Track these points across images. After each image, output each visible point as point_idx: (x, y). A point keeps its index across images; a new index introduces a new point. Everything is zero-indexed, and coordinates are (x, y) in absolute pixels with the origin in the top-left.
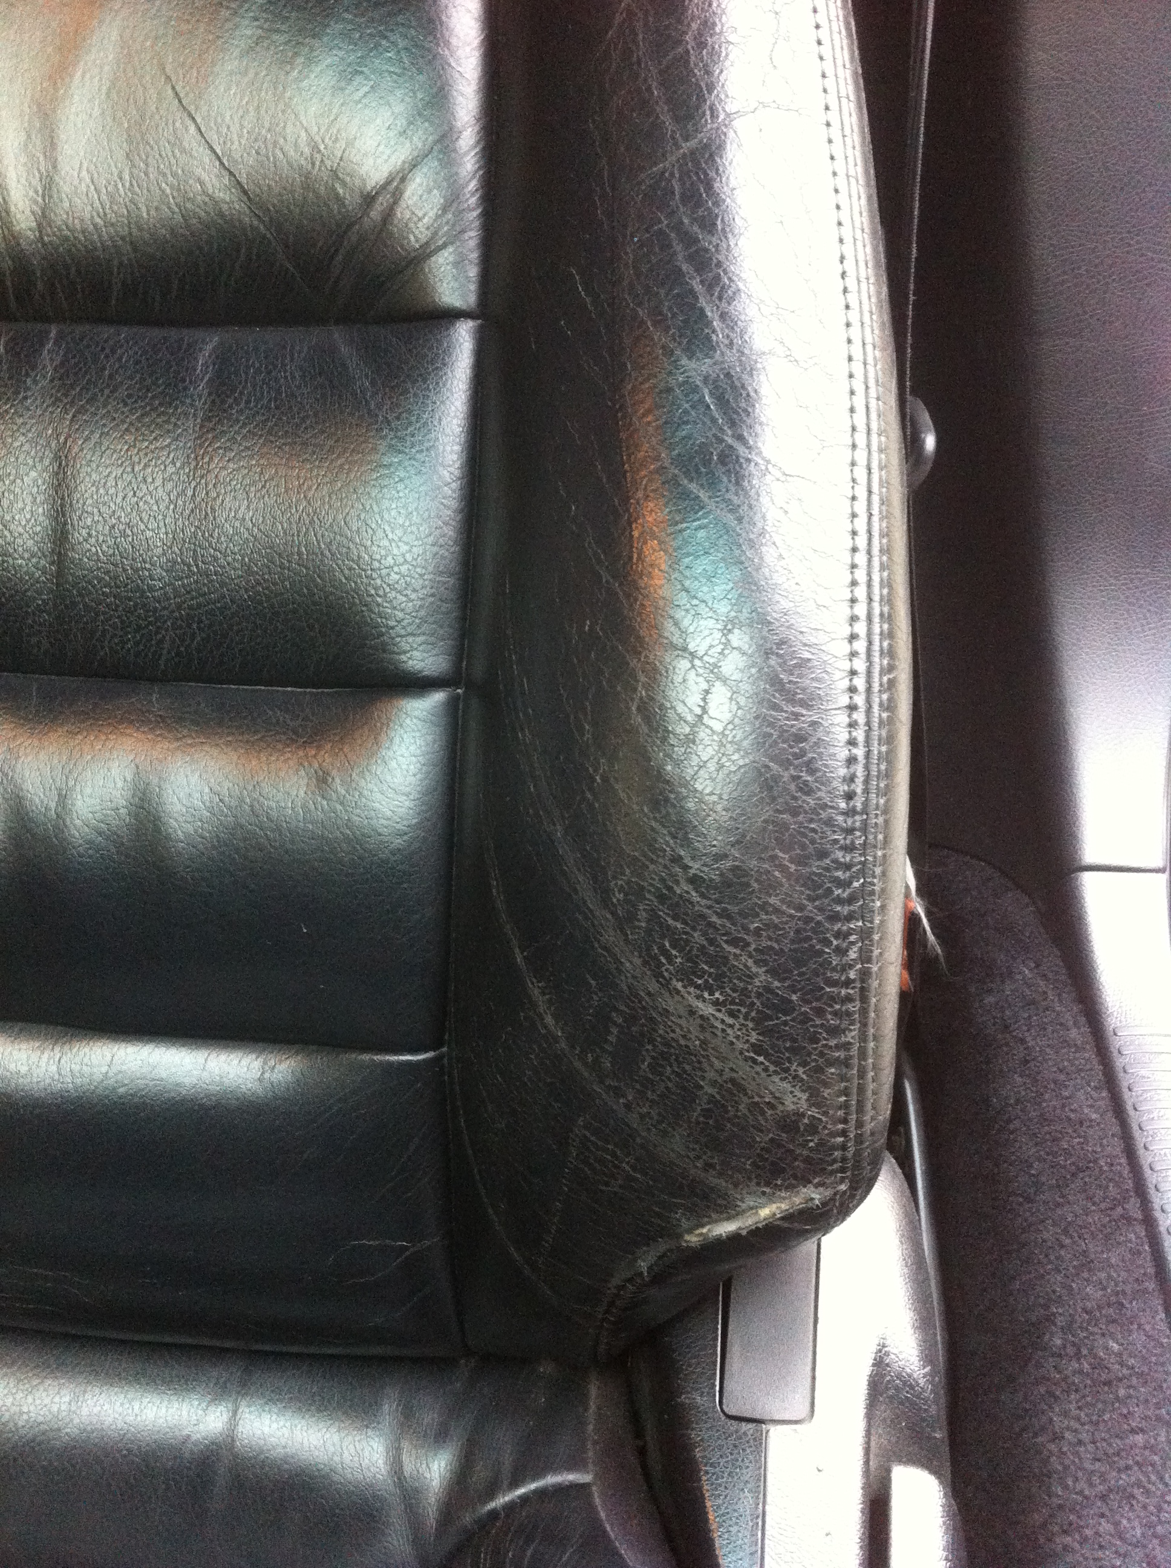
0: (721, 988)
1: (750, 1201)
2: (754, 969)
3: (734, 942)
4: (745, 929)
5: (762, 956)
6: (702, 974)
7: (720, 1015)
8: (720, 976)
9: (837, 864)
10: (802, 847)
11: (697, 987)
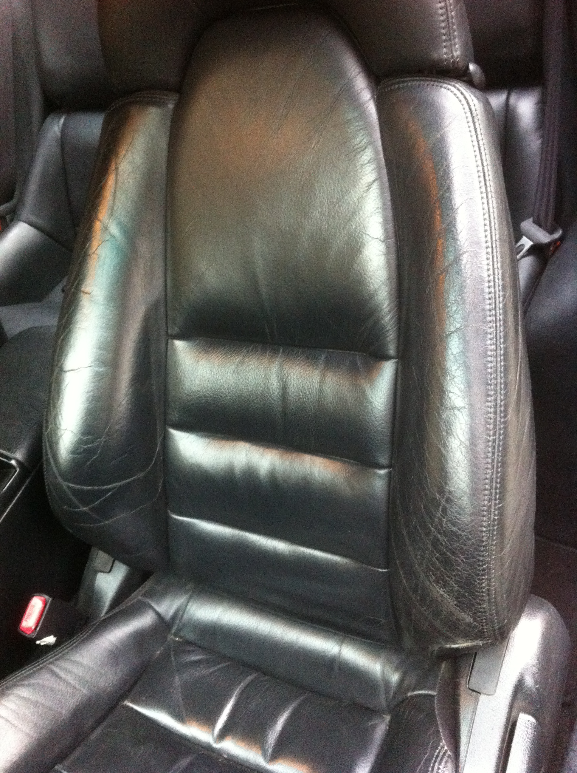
0: (445, 588)
1: (459, 641)
2: (454, 585)
3: (449, 577)
4: (452, 575)
5: (457, 582)
6: (440, 583)
7: (446, 595)
8: (445, 585)
9: (479, 560)
10: (468, 555)
11: (439, 586)
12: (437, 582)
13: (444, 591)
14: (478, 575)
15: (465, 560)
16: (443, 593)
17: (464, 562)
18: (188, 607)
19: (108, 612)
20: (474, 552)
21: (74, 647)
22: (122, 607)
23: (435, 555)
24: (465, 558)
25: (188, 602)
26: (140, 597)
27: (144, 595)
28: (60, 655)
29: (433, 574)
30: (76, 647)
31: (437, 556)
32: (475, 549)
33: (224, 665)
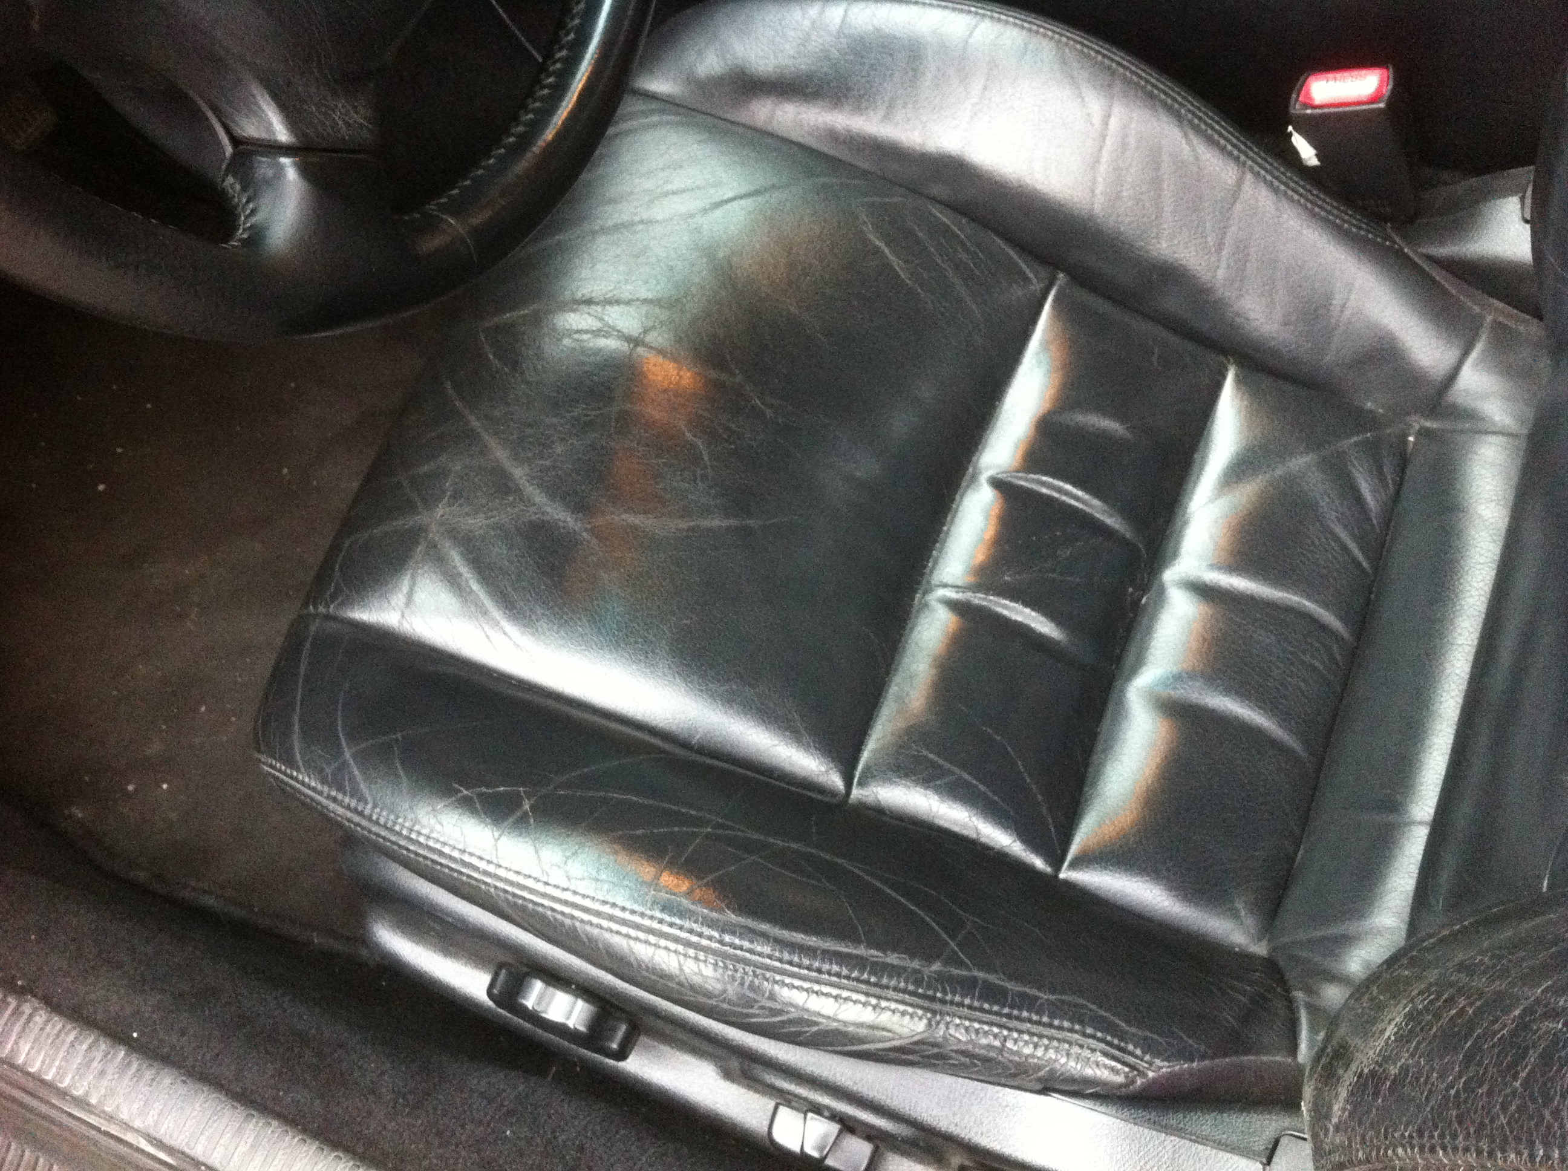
0: (1396, 1040)
2: (1399, 1064)
3: (1417, 1048)
4: (1420, 1057)
5: (1405, 1070)
6: (1407, 1025)
7: (1382, 1044)
8: (1402, 1038)
9: (1454, 1136)
10: (1465, 1102)
11: (1401, 1024)
12: (1409, 1017)
13: (1389, 1038)
14: (1421, 1135)
15: (1453, 1092)
16: (1387, 1034)
17: (1447, 1089)
18: (1491, 439)
19: (1429, 258)
20: (1473, 1122)
21: (1311, 211)
22: (1450, 285)
23: (1471, 1004)
24: (1458, 1092)
25: (1503, 434)
26: (1489, 318)
27: (1497, 326)
28: (1282, 187)
29: (1431, 1001)
30: (1314, 215)
31: (1468, 1009)
32: (1482, 1125)
33: (1360, 557)
